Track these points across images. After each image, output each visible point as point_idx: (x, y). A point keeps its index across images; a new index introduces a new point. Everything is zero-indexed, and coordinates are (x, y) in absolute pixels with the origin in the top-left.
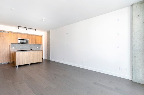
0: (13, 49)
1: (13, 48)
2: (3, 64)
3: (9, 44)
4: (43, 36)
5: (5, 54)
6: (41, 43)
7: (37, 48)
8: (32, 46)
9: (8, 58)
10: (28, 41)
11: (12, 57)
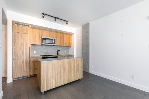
0: (35, 54)
1: (35, 52)
2: (20, 80)
3: (29, 45)
4: (73, 33)
5: (23, 62)
6: (71, 44)
7: (65, 51)
8: (59, 48)
9: (28, 68)
10: (55, 41)
11: (33, 66)
